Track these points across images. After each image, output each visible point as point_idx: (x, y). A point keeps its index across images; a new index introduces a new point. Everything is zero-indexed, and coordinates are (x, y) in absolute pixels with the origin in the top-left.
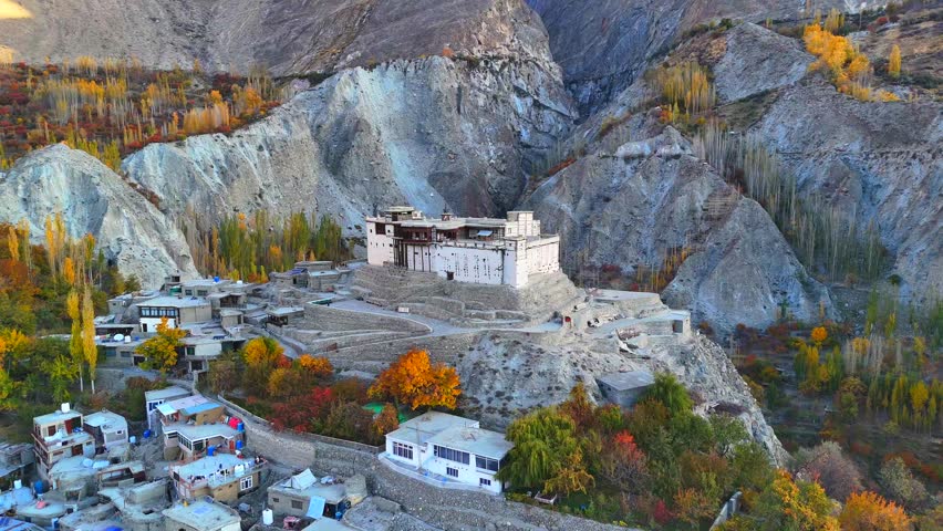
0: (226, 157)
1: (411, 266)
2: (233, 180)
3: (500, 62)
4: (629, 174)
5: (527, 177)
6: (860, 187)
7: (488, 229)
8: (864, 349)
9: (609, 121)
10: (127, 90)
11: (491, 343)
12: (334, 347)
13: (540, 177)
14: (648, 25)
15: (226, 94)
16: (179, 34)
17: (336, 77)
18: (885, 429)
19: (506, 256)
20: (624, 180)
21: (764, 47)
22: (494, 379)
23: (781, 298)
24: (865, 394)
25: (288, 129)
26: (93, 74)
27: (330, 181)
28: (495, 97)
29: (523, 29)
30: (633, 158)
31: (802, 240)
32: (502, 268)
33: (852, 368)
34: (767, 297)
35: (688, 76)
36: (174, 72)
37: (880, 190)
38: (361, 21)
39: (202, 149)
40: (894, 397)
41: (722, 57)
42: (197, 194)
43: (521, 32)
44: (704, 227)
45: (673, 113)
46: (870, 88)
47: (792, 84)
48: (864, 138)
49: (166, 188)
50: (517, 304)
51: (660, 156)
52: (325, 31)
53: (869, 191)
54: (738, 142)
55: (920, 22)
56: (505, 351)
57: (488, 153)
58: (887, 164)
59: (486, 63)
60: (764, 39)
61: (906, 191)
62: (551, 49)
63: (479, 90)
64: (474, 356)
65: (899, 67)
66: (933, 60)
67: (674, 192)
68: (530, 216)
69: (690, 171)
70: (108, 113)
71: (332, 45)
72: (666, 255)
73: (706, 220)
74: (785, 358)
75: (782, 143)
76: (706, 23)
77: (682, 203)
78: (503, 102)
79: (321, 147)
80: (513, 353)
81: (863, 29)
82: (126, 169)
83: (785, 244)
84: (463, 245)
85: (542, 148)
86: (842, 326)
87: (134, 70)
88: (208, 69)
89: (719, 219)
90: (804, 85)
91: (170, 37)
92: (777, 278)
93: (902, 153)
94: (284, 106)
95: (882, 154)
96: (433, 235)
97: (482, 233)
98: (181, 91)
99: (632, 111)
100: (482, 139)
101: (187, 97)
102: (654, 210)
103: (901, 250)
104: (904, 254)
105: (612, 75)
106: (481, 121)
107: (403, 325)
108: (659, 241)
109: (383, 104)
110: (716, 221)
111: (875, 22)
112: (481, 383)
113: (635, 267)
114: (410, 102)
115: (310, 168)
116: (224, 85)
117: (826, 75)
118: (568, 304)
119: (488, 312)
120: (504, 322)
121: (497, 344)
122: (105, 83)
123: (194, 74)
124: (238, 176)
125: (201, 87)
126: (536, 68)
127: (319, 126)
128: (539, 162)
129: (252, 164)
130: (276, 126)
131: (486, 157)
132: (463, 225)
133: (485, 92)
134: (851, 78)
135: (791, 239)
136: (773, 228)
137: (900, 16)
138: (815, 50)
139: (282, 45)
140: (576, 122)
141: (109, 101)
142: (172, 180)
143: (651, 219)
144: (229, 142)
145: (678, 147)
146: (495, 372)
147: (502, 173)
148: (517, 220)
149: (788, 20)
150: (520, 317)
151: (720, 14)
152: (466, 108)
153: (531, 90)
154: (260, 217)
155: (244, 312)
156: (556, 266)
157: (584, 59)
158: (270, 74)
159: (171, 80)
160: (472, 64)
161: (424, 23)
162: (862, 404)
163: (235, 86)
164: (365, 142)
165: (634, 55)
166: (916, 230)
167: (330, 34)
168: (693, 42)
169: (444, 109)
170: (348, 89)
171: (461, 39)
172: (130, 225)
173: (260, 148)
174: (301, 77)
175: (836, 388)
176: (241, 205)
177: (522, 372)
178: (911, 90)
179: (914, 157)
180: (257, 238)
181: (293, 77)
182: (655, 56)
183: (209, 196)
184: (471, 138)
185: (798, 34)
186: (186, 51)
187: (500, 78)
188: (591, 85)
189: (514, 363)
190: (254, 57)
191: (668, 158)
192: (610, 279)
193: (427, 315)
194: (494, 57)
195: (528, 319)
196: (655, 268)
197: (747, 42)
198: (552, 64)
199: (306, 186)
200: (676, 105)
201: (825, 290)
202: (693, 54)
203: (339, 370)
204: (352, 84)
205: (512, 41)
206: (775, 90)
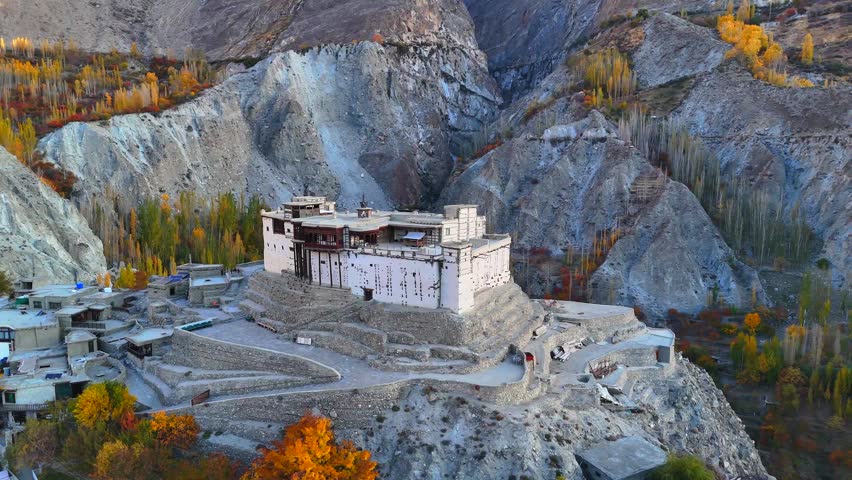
0: (153, 137)
1: (316, 279)
2: (159, 160)
3: (428, 49)
4: (556, 157)
5: (455, 159)
6: (783, 171)
7: (420, 230)
8: (802, 337)
9: (533, 105)
10: (62, 71)
11: (424, 399)
12: (206, 396)
13: (467, 159)
14: (567, 17)
15: (162, 76)
16: (119, 18)
17: (269, 60)
18: (829, 423)
19: (443, 270)
20: (552, 162)
21: (680, 35)
22: (429, 461)
23: (712, 283)
24: (807, 385)
25: (218, 110)
26: (30, 56)
27: (261, 161)
28: (424, 82)
29: (450, 17)
30: (560, 141)
31: (730, 223)
32: (438, 286)
33: (791, 357)
34: (698, 282)
35: (609, 62)
36: (111, 54)
37: (802, 174)
38: (296, 8)
39: (128, 129)
40: (836, 390)
41: (641, 45)
42: (119, 175)
43: (449, 20)
44: (632, 209)
45: (597, 98)
46: (786, 75)
47: (710, 70)
48: (785, 122)
49: (86, 169)
50: (458, 336)
51: (586, 139)
52: (260, 18)
53: (792, 175)
54: (660, 126)
55: (827, 13)
56: (445, 414)
57: (417, 135)
58: (808, 149)
59: (415, 49)
60: (681, 28)
61: (830, 175)
62: (477, 38)
63: (409, 75)
64: (399, 420)
65: (811, 55)
66: (842, 49)
67: (602, 175)
68: (473, 211)
69: (616, 154)
70: (41, 93)
71: (267, 31)
72: (595, 239)
73: (634, 202)
74: (719, 345)
75: (703, 127)
76: (623, 13)
77: (609, 186)
78: (432, 86)
79: (252, 128)
80: (456, 417)
81: (773, 20)
82: (43, 148)
83: (713, 227)
84: (385, 253)
85: (468, 131)
86: (774, 312)
87: (72, 52)
88: (146, 52)
89: (647, 202)
90: (721, 71)
91: (109, 21)
92: (706, 262)
93: (823, 137)
94: (216, 87)
95: (803, 139)
96: (345, 238)
97: (411, 236)
98: (117, 73)
99: (557, 96)
100: (411, 123)
101: (124, 79)
102: (581, 192)
103: (828, 234)
104: (832, 238)
105: (533, 64)
106: (411, 104)
107: (300, 368)
108: (588, 224)
109: (314, 86)
110: (645, 204)
111: (783, 14)
112: (409, 467)
113: (565, 250)
114: (341, 85)
115: (240, 148)
116: (161, 67)
117: (741, 61)
118: (525, 330)
119: (420, 349)
120: (442, 364)
121: (433, 403)
122: (40, 65)
123: (131, 57)
124: (165, 156)
125: (138, 69)
126: (463, 56)
127: (251, 108)
128: (465, 145)
129: (180, 145)
130: (206, 107)
131: (415, 140)
132: (385, 224)
133: (414, 76)
134: (766, 66)
135: (718, 222)
136: (701, 211)
137: (808, 8)
138: (730, 39)
139: (218, 31)
140: (501, 107)
141: (44, 82)
142: (93, 162)
143: (579, 201)
144: (156, 122)
145: (604, 131)
146: (430, 449)
147: (430, 155)
148: (458, 218)
149: (701, 12)
150: (464, 357)
151: (636, 6)
152: (396, 91)
153: (458, 76)
154: (186, 197)
155: (99, 335)
156: (506, 276)
157: (506, 48)
158: (207, 58)
159: (107, 62)
160: (402, 50)
161: (357, 10)
162: (804, 396)
163: (171, 69)
164: (297, 123)
165: (553, 45)
166: (843, 214)
167: (266, 20)
168: (612, 31)
169: (375, 92)
170: (280, 72)
171: (391, 25)
172: (9, 211)
173: (189, 129)
174: (237, 61)
175: (776, 379)
176: (167, 186)
177: (470, 451)
178: (824, 77)
179: (836, 141)
180: (180, 220)
181: (228, 61)
182: (575, 45)
183: (132, 177)
184: (400, 121)
185: (712, 24)
186: (124, 35)
187: (428, 63)
188: (513, 73)
189: (458, 433)
190: (192, 41)
191: (595, 141)
192: (539, 262)
193: (336, 350)
194: (423, 44)
195: (475, 361)
196: (585, 251)
197: (663, 31)
198: (478, 52)
199: (235, 167)
200: (600, 90)
201: (756, 275)
202: (612, 42)
203: (208, 434)
204: (284, 67)
205: (440, 29)
206: (694, 77)
